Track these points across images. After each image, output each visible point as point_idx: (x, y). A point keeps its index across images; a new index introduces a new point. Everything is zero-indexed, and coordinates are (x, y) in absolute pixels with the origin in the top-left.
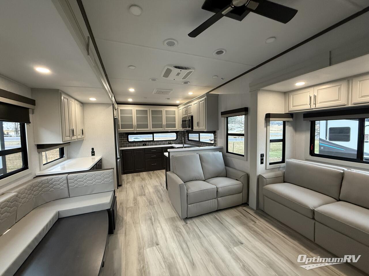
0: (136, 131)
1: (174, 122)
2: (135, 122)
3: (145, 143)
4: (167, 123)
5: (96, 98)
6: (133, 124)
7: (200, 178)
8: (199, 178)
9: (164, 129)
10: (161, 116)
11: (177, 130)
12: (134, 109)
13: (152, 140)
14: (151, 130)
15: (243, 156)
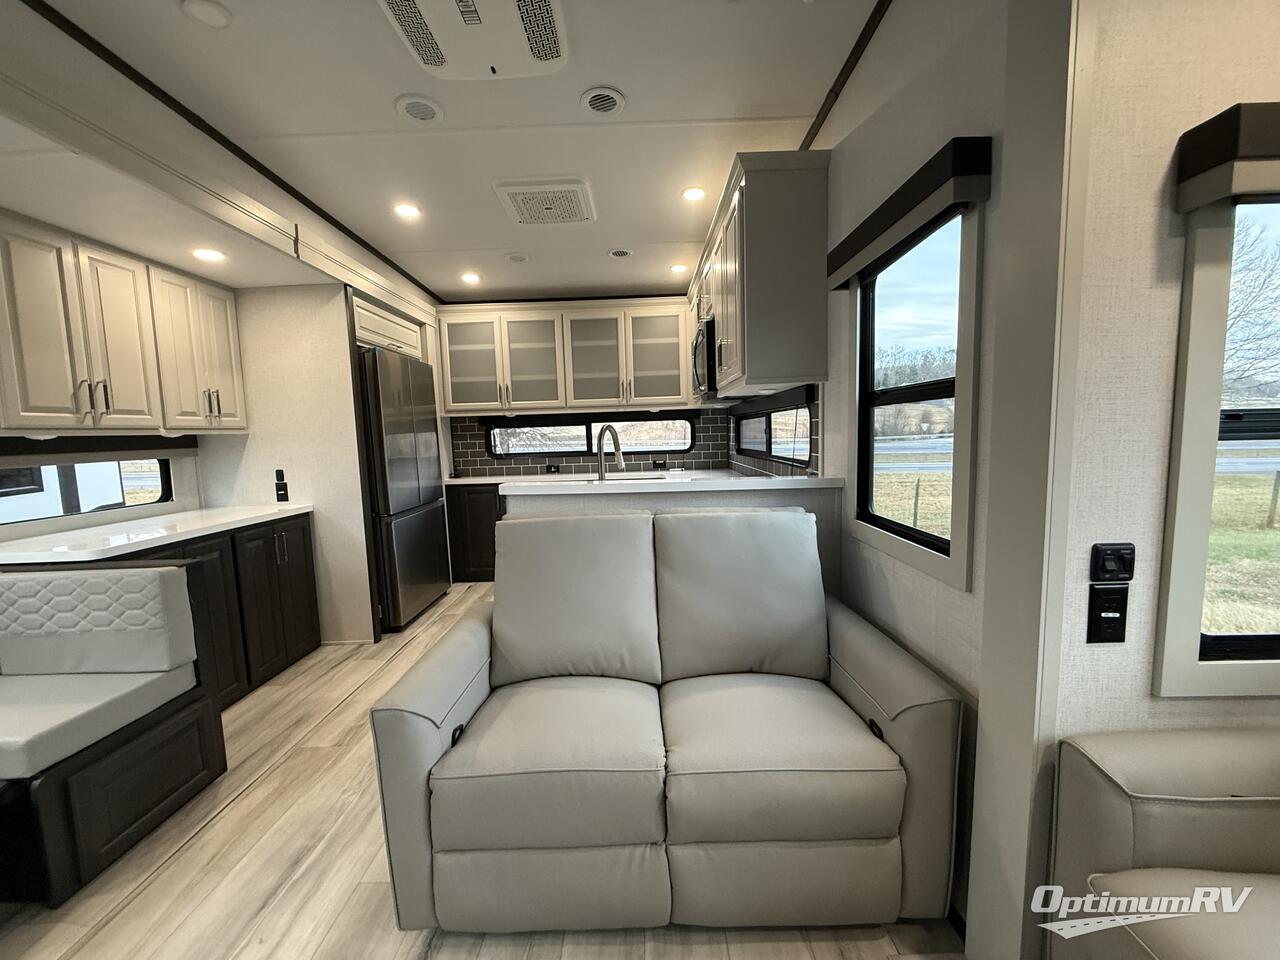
0: (508, 410)
1: (671, 368)
2: (504, 377)
3: (555, 462)
4: (641, 374)
5: (224, 253)
6: (496, 382)
7: (627, 661)
8: (623, 663)
9: (624, 402)
10: (613, 342)
11: (686, 404)
12: (499, 318)
13: (585, 448)
14: (570, 408)
15: (941, 546)
